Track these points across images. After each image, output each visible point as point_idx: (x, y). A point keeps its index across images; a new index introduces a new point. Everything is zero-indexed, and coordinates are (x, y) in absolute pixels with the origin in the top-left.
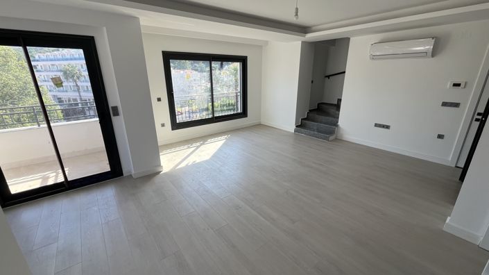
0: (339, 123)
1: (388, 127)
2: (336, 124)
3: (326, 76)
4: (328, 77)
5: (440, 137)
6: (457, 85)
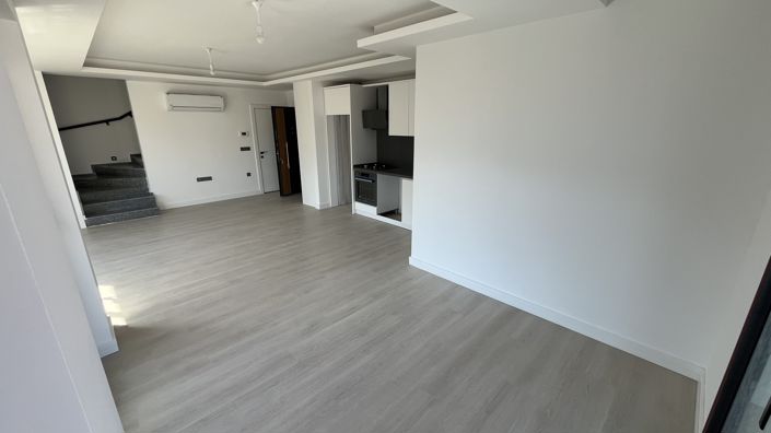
1: (210, 179)
2: (147, 193)
5: (249, 174)
6: (244, 134)
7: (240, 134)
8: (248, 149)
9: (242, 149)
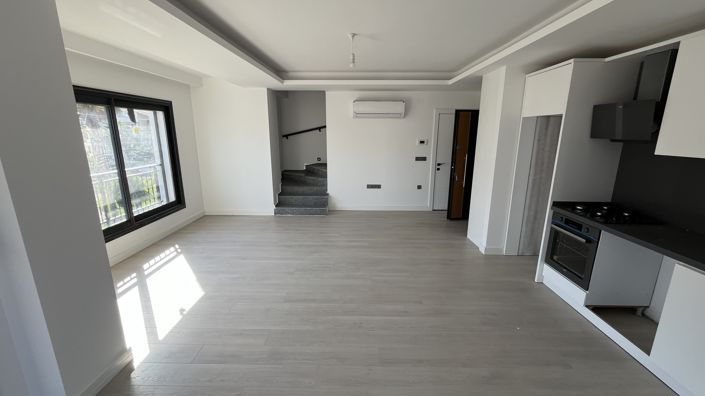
0: (328, 192)
1: (379, 187)
2: (325, 193)
3: (284, 136)
4: (287, 136)
5: (419, 187)
6: (422, 142)
7: (418, 142)
8: (424, 159)
9: (418, 159)
